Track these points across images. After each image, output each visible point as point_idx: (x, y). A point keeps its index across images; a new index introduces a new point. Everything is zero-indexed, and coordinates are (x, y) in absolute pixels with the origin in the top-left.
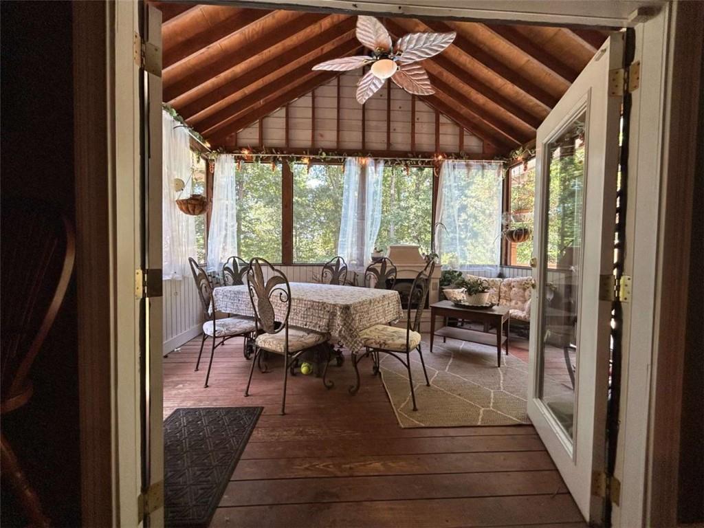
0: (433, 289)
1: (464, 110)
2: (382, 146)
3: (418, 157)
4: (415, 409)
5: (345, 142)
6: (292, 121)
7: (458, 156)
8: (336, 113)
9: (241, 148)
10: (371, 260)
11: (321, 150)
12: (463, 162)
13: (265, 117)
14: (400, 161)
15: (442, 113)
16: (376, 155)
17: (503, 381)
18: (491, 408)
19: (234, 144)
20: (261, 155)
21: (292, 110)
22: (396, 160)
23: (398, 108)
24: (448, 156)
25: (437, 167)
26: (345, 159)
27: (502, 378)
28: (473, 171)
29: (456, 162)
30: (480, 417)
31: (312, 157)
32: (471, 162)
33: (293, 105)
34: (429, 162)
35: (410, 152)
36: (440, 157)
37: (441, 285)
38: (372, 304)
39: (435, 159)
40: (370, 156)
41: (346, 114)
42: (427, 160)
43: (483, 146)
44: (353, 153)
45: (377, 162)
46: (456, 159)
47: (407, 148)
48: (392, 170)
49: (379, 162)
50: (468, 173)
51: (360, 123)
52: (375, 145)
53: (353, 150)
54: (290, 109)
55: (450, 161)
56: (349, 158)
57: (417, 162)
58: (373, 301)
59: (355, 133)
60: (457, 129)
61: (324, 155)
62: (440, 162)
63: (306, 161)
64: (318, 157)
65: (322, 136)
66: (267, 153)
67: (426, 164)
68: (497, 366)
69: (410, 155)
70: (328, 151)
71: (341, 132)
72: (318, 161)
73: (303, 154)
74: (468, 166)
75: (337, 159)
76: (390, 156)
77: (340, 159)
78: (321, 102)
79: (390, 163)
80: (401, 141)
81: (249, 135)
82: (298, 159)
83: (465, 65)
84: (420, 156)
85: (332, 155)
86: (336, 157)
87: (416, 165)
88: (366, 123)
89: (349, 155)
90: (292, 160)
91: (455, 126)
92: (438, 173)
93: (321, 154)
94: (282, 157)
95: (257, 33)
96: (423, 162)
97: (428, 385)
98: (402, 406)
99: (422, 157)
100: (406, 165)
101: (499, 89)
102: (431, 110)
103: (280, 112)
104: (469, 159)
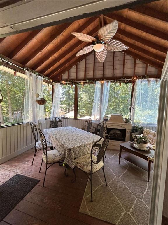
0: (128, 134)
1: (147, 57)
2: (111, 75)
3: (125, 79)
4: (92, 201)
5: (97, 75)
6: (78, 70)
7: (144, 77)
8: (93, 65)
9: (62, 81)
10: (103, 120)
11: (87, 79)
12: (146, 79)
13: (70, 69)
14: (117, 81)
15: (137, 59)
16: (108, 79)
17: (147, 192)
18: (130, 213)
19: (60, 79)
20: (68, 82)
21: (78, 66)
22: (115, 81)
23: (118, 60)
24: (139, 77)
25: (134, 82)
26: (95, 82)
27: (146, 190)
28: (151, 83)
29: (142, 80)
30: (121, 218)
31: (84, 82)
32: (150, 79)
33: (79, 64)
34: (130, 80)
35: (122, 77)
36: (135, 78)
37: (131, 132)
38: (86, 146)
39: (133, 79)
40: (105, 80)
41: (97, 65)
42: (129, 80)
43: (158, 71)
44: (98, 79)
45: (108, 82)
46: (142, 78)
47: (121, 75)
48: (114, 85)
49: (109, 82)
50: (149, 84)
51: (102, 68)
52: (108, 75)
53: (99, 78)
54: (78, 65)
55: (140, 80)
56: (97, 81)
57: (124, 81)
58: (86, 145)
59: (100, 71)
60: (145, 65)
61: (88, 81)
62: (135, 80)
63: (82, 83)
64: (86, 82)
65: (88, 74)
66: (69, 82)
67: (128, 81)
68: (147, 180)
69: (121, 78)
70: (89, 79)
71: (95, 72)
72: (86, 83)
73: (81, 81)
74: (148, 81)
75: (93, 82)
76: (114, 79)
77: (94, 82)
78: (88, 61)
79: (113, 82)
80: (118, 73)
81: (65, 76)
82: (79, 83)
83: (145, 37)
84: (126, 78)
85: (91, 81)
86: (92, 81)
87: (124, 82)
88: (104, 67)
89: (97, 80)
90: (77, 83)
91: (144, 64)
92: (134, 85)
93: (87, 81)
94: (74, 83)
95: (59, 42)
96: (127, 80)
97: (106, 185)
98: (87, 197)
99: (127, 79)
100: (120, 82)
101: (163, 45)
102: (132, 58)
103: (75, 67)
104: (149, 78)
